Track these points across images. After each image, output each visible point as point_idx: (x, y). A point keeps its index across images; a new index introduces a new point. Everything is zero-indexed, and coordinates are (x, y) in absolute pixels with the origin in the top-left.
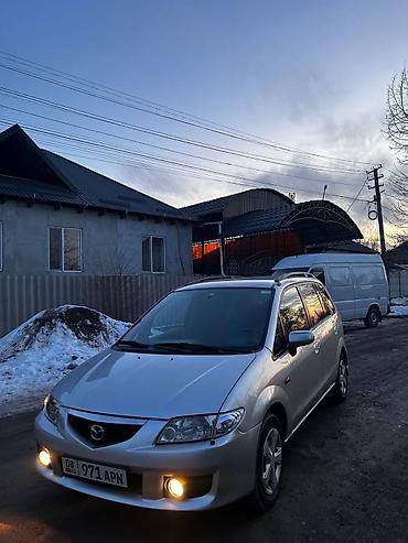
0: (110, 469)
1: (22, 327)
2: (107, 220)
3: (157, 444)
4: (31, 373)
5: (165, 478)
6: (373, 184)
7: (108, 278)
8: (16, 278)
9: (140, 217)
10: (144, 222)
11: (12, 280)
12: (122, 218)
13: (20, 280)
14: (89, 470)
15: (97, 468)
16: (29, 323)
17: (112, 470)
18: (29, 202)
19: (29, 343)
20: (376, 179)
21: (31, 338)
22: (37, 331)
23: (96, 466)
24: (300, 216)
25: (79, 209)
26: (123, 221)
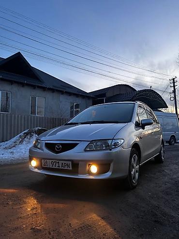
0: (64, 162)
1: (18, 136)
2: (56, 95)
3: (85, 151)
4: (22, 153)
5: (89, 165)
6: (172, 85)
7: (56, 119)
8: (16, 116)
9: (70, 94)
10: (72, 96)
11: (15, 117)
12: (62, 94)
13: (18, 116)
14: (55, 164)
15: (58, 162)
16: (22, 134)
17: (65, 162)
18: (23, 85)
19: (21, 142)
20: (174, 83)
21: (22, 140)
22: (25, 138)
23: (57, 161)
24: (140, 95)
25: (44, 89)
26: (62, 95)
